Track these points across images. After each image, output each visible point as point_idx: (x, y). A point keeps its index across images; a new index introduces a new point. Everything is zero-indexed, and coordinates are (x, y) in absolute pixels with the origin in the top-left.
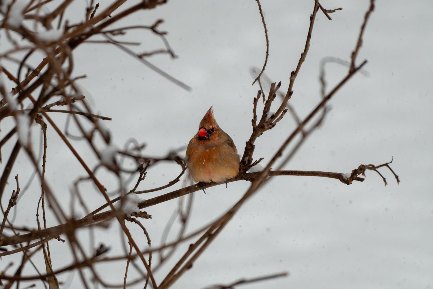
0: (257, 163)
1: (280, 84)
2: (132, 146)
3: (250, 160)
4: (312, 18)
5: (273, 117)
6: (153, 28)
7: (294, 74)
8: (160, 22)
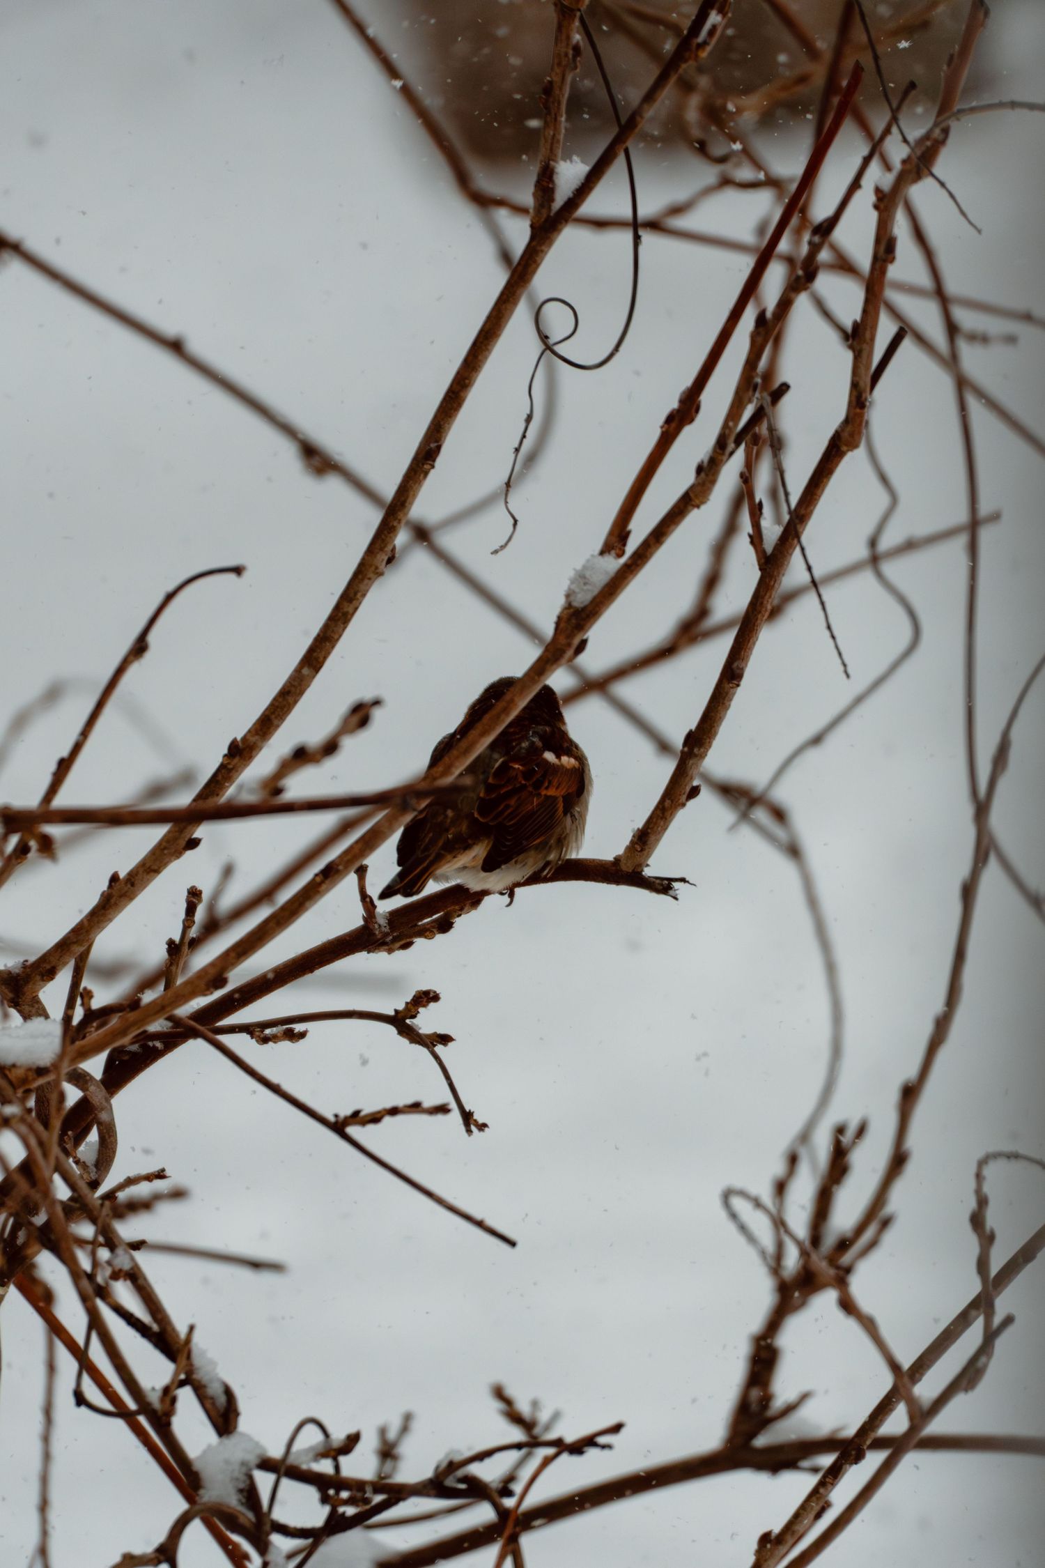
0: (790, 1409)
1: (861, 1131)
2: (310, 1438)
3: (767, 1399)
4: (968, 892)
5: (844, 1245)
6: (401, 1022)
7: (910, 1094)
8: (426, 998)
